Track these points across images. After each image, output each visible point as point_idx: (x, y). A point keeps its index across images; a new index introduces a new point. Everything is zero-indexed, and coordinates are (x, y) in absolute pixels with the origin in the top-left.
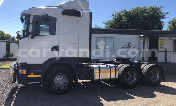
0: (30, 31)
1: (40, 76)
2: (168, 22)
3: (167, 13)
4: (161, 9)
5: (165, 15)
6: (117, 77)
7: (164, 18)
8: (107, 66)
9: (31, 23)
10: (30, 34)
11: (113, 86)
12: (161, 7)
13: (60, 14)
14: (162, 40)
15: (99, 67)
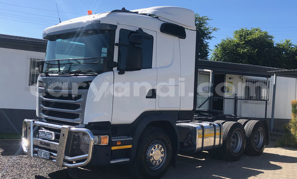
0: (116, 59)
1: (130, 146)
2: (216, 46)
3: (214, 30)
4: (207, 21)
5: (210, 33)
6: (221, 142)
7: (210, 38)
8: (210, 124)
9: (117, 44)
10: (115, 65)
11: (204, 159)
12: (206, 18)
13: (159, 31)
14: (230, 78)
15: (202, 127)
